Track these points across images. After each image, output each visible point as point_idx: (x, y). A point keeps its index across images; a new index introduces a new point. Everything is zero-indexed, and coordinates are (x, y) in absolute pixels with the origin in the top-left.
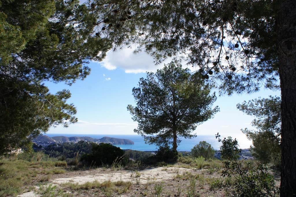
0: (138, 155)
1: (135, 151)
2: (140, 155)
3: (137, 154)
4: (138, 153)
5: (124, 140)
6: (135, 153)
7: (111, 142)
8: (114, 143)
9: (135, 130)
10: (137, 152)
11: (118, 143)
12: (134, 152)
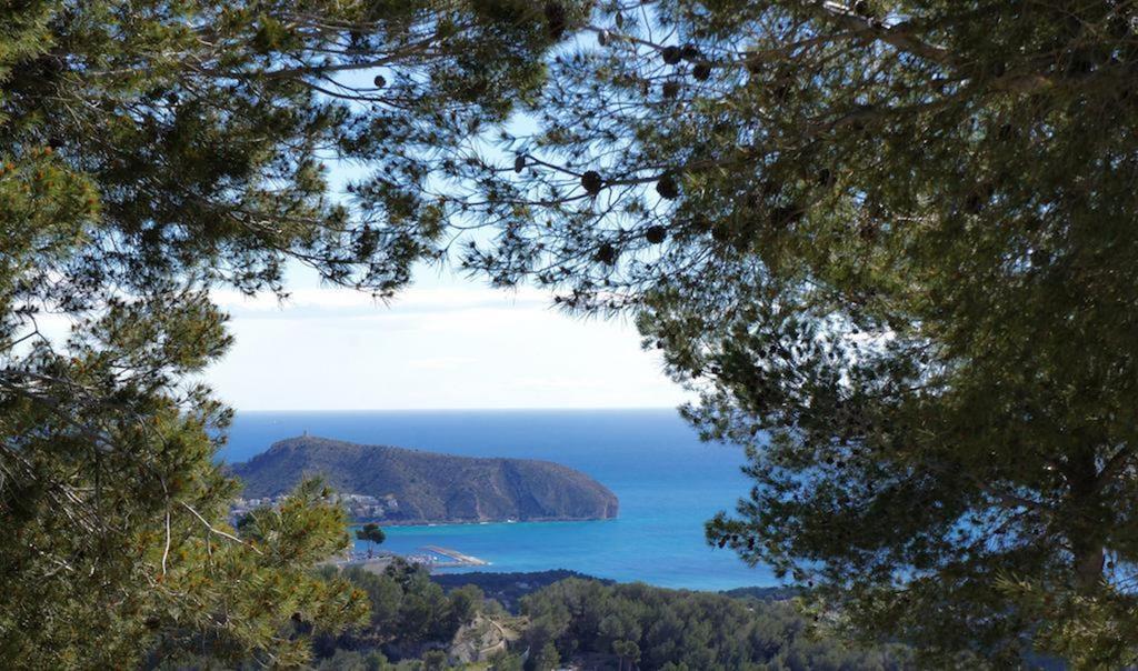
0: (668, 632)
1: (635, 593)
2: (688, 639)
3: (657, 627)
4: (668, 610)
5: (512, 472)
6: (639, 609)
7: (360, 489)
8: (393, 503)
9: (718, 522)
10: (650, 603)
11: (438, 504)
12: (615, 604)
